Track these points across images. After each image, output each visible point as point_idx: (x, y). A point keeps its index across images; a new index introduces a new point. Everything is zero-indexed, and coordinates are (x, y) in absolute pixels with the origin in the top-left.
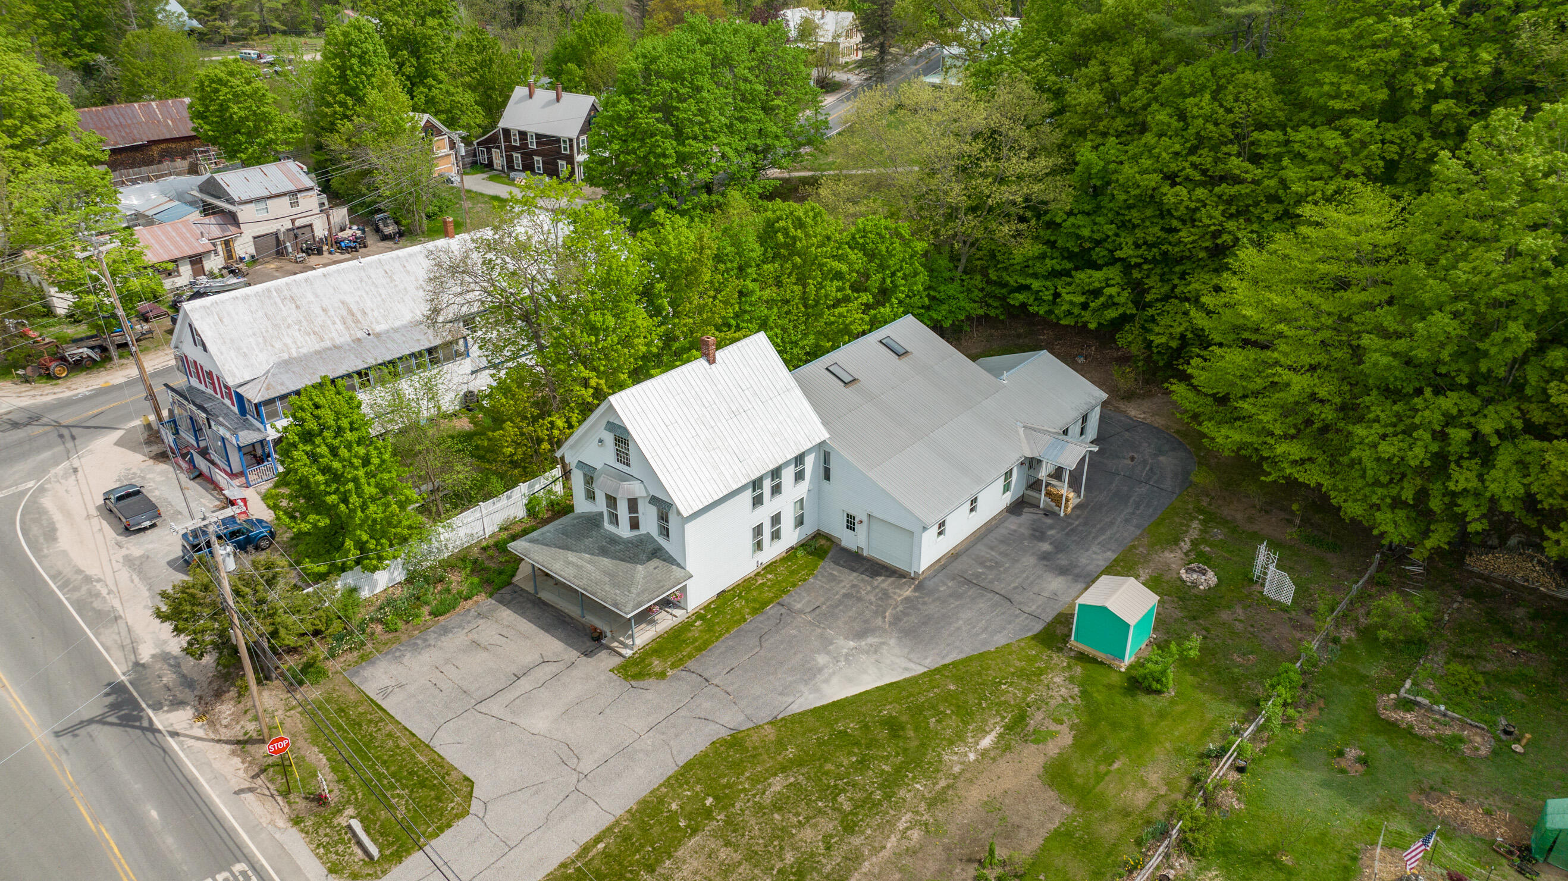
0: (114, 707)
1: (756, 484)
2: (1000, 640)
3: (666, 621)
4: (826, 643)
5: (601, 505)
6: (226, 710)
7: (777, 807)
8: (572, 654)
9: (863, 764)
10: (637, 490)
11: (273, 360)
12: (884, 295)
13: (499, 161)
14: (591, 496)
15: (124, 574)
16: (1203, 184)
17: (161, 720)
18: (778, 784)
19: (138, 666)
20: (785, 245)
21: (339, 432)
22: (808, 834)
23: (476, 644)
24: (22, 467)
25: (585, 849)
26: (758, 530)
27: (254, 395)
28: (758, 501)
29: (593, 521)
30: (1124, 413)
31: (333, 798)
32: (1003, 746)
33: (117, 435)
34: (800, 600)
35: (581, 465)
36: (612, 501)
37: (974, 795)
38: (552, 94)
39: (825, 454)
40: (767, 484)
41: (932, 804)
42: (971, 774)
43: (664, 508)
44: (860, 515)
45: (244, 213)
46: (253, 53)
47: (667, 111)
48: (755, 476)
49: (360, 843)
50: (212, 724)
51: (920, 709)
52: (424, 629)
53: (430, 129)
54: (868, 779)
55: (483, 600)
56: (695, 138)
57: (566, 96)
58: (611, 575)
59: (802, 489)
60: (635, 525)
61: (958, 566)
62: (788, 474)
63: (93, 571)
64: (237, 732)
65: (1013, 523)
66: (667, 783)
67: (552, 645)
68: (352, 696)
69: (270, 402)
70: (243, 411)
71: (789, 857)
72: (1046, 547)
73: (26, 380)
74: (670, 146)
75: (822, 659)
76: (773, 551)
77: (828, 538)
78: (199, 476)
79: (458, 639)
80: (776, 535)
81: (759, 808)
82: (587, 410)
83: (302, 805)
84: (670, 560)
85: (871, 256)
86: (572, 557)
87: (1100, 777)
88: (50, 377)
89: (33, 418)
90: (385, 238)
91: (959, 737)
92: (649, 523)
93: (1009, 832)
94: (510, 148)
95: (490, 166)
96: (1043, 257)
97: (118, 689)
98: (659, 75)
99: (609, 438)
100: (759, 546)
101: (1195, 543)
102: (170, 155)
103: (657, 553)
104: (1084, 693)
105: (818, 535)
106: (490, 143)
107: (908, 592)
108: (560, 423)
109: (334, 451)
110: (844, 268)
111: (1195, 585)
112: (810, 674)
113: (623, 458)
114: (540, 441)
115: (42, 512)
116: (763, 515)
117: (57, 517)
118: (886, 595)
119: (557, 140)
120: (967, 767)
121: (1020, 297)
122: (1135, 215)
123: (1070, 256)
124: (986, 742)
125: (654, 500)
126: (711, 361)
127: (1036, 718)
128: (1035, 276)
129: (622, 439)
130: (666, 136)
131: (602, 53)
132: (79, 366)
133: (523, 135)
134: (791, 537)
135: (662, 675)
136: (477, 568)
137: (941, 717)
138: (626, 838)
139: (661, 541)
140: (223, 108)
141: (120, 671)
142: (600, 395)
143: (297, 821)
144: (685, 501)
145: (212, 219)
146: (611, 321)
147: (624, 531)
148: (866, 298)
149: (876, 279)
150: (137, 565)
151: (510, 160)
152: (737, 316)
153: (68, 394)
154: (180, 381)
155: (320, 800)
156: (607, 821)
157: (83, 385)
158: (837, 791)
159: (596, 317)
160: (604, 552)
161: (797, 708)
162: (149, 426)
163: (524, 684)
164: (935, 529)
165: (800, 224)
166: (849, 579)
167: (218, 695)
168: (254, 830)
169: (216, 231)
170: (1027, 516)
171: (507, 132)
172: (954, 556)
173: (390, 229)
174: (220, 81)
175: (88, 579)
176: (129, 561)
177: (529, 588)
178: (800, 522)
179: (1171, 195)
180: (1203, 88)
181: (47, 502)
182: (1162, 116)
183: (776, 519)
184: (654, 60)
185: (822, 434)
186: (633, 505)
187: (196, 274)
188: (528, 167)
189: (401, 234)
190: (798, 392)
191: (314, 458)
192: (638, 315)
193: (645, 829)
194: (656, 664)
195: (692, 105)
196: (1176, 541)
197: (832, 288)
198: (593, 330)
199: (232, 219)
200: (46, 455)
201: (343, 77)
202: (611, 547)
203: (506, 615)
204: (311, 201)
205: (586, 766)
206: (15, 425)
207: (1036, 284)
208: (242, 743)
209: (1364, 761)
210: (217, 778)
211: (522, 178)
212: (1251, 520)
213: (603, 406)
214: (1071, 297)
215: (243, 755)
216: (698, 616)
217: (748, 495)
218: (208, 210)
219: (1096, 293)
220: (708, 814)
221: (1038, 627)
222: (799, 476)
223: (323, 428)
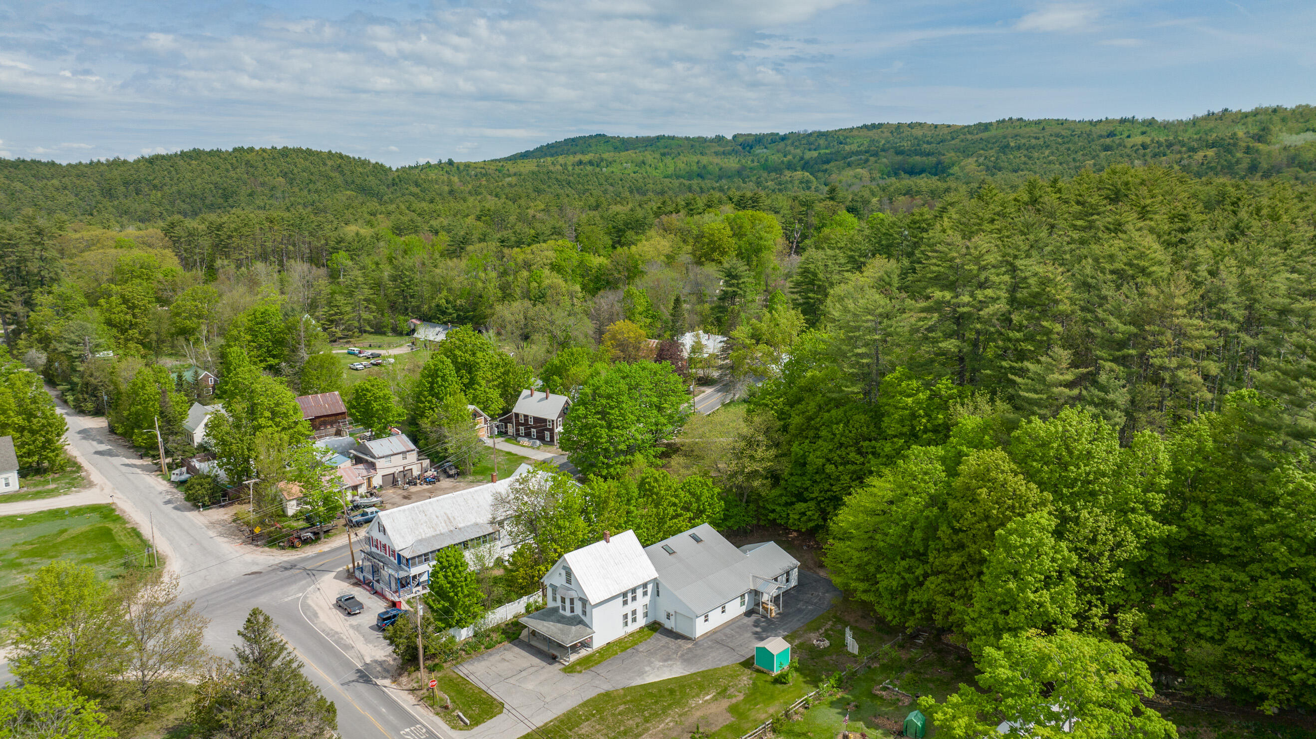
0: (360, 677)
1: (625, 594)
2: (725, 664)
3: (584, 653)
4: (650, 663)
5: (559, 603)
6: (404, 679)
7: (620, 714)
8: (544, 664)
9: (656, 702)
10: (573, 594)
11: (415, 539)
12: (700, 513)
13: (511, 429)
14: (555, 599)
15: (351, 631)
16: (841, 464)
17: (380, 682)
18: (622, 708)
19: (366, 664)
20: (650, 490)
21: (456, 567)
22: (631, 722)
23: (504, 660)
24: (295, 587)
25: (546, 724)
26: (626, 616)
27: (407, 554)
28: (625, 603)
29: (555, 610)
30: (818, 574)
31: (451, 706)
32: (714, 699)
33: (334, 574)
34: (642, 648)
35: (551, 585)
36: (563, 600)
37: (698, 714)
38: (544, 395)
39: (656, 583)
40: (630, 596)
41: (680, 716)
42: (698, 707)
43: (584, 601)
44: (672, 612)
45: (379, 464)
46: (356, 350)
47: (603, 414)
48: (624, 590)
49: (462, 720)
50: (399, 684)
51: (684, 686)
52: (482, 654)
53: (475, 415)
54: (657, 708)
55: (507, 644)
56: (618, 428)
57: (551, 396)
58: (562, 630)
59: (647, 600)
60: (572, 610)
61: (714, 637)
62: (640, 592)
63: (338, 630)
64: (409, 686)
65: (746, 620)
66: (579, 706)
67: (536, 661)
68: (454, 676)
69: (414, 558)
70: (399, 562)
71: (622, 728)
72: (758, 629)
73: (283, 548)
74: (604, 432)
75: (647, 669)
76: (633, 627)
77: (659, 624)
78: (376, 593)
79: (495, 658)
80: (634, 620)
81: (613, 715)
82: (554, 562)
83: (439, 709)
84: (586, 625)
85: (693, 494)
86: (545, 623)
87: (749, 710)
88: (293, 546)
89: (292, 566)
90: (449, 476)
91: (698, 695)
92: (578, 611)
93: (708, 725)
94: (518, 424)
95: (506, 433)
96: (781, 495)
97: (359, 671)
98: (600, 396)
99: (563, 573)
100: (626, 624)
101: (826, 630)
102: (325, 424)
103: (581, 622)
104: (754, 683)
105: (655, 623)
106: (507, 421)
107: (690, 646)
108: (543, 568)
109: (454, 575)
110: (677, 501)
111: (818, 646)
112: (641, 673)
113: (569, 581)
114: (533, 577)
115: (309, 606)
116: (628, 609)
117: (316, 608)
118: (680, 646)
119: (545, 420)
120: (697, 705)
121: (772, 516)
122: (817, 477)
123: (796, 496)
124: (708, 698)
125: (581, 599)
126: (608, 542)
127: (731, 691)
128: (779, 505)
129: (569, 573)
130: (602, 427)
131: (573, 370)
132: (306, 542)
133: (526, 416)
134: (641, 622)
135: (580, 672)
136: (504, 632)
137: (691, 688)
138: (562, 721)
139: (583, 617)
140: (368, 403)
141: (359, 666)
142: (560, 556)
143: (437, 714)
144: (593, 599)
145: (361, 466)
146: (567, 524)
147: (568, 613)
148: (690, 514)
149: (695, 505)
150: (357, 628)
151: (518, 430)
152: (625, 523)
153: (304, 555)
154: (367, 548)
155: (446, 708)
156: (555, 716)
157: (310, 551)
158: (644, 710)
159: (561, 522)
160: (559, 622)
161: (633, 684)
162: (348, 570)
163: (524, 674)
164: (703, 618)
165: (656, 480)
166: (665, 640)
167: (400, 675)
168: (422, 716)
169: (364, 473)
170: (754, 617)
171: (517, 415)
172: (714, 632)
173: (452, 472)
174: (367, 390)
175: (337, 633)
176: (352, 626)
177: (526, 640)
178: (646, 615)
179: (830, 468)
180: (841, 421)
181: (310, 602)
182: (824, 433)
183: (634, 612)
184: (598, 388)
185: (656, 575)
186: (572, 601)
187: (354, 496)
188: (528, 435)
189: (458, 474)
190: (646, 556)
191: (446, 577)
192: (580, 522)
193: (569, 719)
194: (578, 668)
195: (616, 411)
196: (818, 629)
197: (671, 511)
198: (560, 528)
199: (372, 466)
200: (304, 582)
201: (432, 388)
202: (562, 620)
203: (517, 650)
204: (413, 457)
205: (548, 699)
206: (286, 569)
207: (778, 509)
208: (412, 691)
209: (857, 706)
210: (404, 701)
211: (525, 441)
212: (856, 621)
213: (560, 561)
214: (794, 516)
215: (413, 694)
216: (598, 652)
217: (621, 599)
218: (358, 460)
219: (804, 514)
220: (594, 715)
221: (742, 660)
222: (645, 594)
223: (450, 565)
